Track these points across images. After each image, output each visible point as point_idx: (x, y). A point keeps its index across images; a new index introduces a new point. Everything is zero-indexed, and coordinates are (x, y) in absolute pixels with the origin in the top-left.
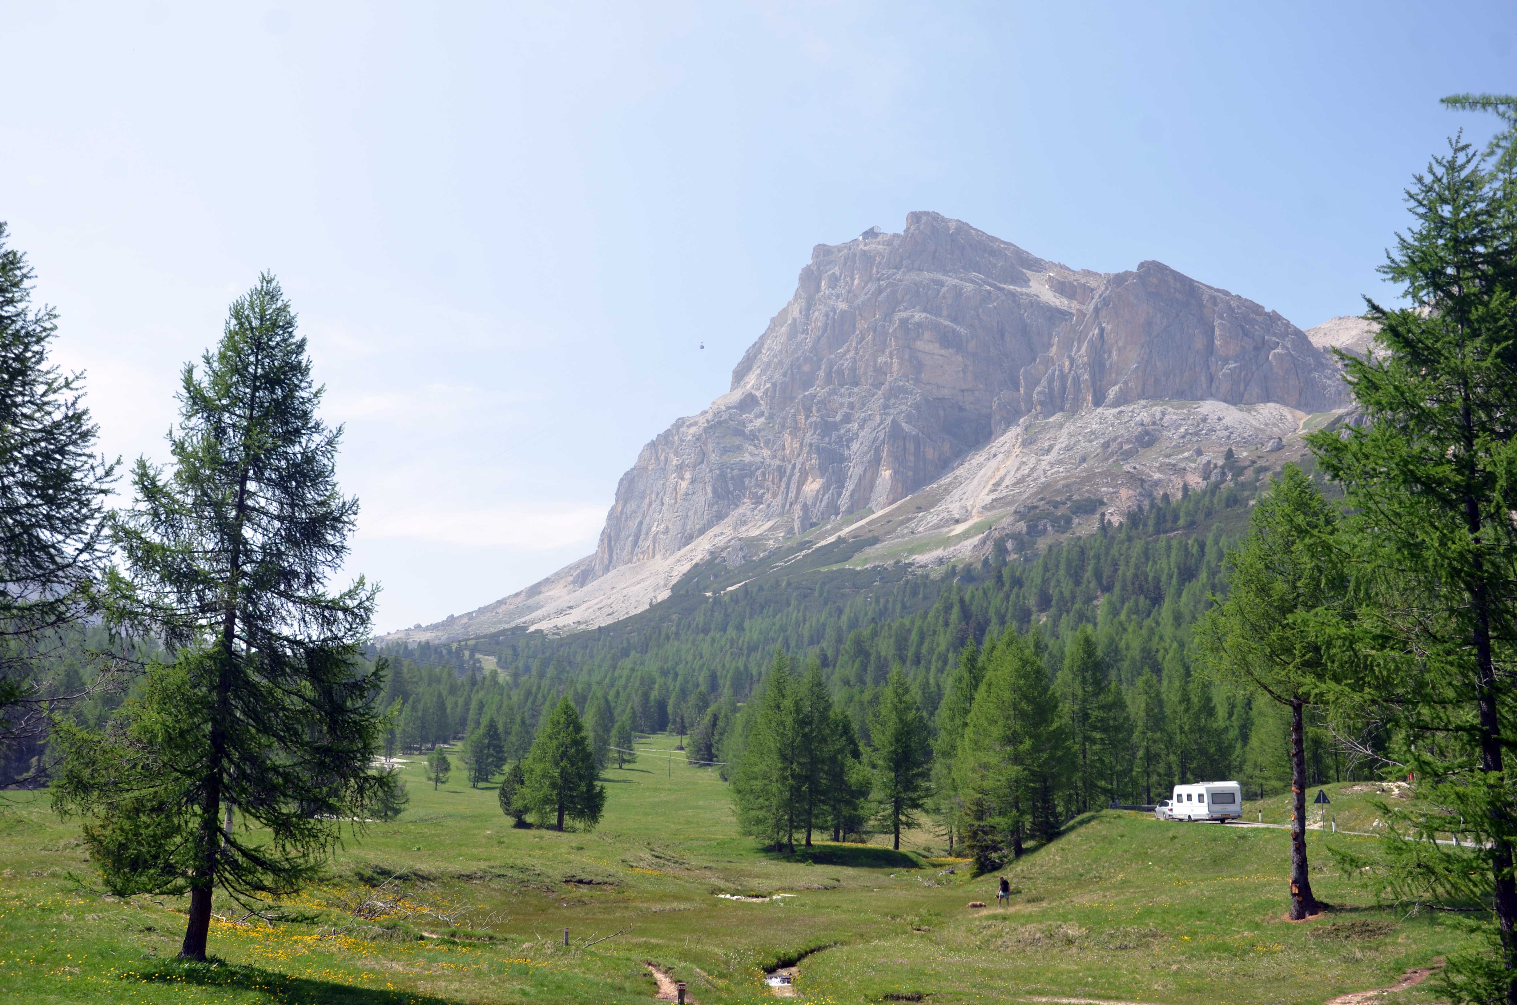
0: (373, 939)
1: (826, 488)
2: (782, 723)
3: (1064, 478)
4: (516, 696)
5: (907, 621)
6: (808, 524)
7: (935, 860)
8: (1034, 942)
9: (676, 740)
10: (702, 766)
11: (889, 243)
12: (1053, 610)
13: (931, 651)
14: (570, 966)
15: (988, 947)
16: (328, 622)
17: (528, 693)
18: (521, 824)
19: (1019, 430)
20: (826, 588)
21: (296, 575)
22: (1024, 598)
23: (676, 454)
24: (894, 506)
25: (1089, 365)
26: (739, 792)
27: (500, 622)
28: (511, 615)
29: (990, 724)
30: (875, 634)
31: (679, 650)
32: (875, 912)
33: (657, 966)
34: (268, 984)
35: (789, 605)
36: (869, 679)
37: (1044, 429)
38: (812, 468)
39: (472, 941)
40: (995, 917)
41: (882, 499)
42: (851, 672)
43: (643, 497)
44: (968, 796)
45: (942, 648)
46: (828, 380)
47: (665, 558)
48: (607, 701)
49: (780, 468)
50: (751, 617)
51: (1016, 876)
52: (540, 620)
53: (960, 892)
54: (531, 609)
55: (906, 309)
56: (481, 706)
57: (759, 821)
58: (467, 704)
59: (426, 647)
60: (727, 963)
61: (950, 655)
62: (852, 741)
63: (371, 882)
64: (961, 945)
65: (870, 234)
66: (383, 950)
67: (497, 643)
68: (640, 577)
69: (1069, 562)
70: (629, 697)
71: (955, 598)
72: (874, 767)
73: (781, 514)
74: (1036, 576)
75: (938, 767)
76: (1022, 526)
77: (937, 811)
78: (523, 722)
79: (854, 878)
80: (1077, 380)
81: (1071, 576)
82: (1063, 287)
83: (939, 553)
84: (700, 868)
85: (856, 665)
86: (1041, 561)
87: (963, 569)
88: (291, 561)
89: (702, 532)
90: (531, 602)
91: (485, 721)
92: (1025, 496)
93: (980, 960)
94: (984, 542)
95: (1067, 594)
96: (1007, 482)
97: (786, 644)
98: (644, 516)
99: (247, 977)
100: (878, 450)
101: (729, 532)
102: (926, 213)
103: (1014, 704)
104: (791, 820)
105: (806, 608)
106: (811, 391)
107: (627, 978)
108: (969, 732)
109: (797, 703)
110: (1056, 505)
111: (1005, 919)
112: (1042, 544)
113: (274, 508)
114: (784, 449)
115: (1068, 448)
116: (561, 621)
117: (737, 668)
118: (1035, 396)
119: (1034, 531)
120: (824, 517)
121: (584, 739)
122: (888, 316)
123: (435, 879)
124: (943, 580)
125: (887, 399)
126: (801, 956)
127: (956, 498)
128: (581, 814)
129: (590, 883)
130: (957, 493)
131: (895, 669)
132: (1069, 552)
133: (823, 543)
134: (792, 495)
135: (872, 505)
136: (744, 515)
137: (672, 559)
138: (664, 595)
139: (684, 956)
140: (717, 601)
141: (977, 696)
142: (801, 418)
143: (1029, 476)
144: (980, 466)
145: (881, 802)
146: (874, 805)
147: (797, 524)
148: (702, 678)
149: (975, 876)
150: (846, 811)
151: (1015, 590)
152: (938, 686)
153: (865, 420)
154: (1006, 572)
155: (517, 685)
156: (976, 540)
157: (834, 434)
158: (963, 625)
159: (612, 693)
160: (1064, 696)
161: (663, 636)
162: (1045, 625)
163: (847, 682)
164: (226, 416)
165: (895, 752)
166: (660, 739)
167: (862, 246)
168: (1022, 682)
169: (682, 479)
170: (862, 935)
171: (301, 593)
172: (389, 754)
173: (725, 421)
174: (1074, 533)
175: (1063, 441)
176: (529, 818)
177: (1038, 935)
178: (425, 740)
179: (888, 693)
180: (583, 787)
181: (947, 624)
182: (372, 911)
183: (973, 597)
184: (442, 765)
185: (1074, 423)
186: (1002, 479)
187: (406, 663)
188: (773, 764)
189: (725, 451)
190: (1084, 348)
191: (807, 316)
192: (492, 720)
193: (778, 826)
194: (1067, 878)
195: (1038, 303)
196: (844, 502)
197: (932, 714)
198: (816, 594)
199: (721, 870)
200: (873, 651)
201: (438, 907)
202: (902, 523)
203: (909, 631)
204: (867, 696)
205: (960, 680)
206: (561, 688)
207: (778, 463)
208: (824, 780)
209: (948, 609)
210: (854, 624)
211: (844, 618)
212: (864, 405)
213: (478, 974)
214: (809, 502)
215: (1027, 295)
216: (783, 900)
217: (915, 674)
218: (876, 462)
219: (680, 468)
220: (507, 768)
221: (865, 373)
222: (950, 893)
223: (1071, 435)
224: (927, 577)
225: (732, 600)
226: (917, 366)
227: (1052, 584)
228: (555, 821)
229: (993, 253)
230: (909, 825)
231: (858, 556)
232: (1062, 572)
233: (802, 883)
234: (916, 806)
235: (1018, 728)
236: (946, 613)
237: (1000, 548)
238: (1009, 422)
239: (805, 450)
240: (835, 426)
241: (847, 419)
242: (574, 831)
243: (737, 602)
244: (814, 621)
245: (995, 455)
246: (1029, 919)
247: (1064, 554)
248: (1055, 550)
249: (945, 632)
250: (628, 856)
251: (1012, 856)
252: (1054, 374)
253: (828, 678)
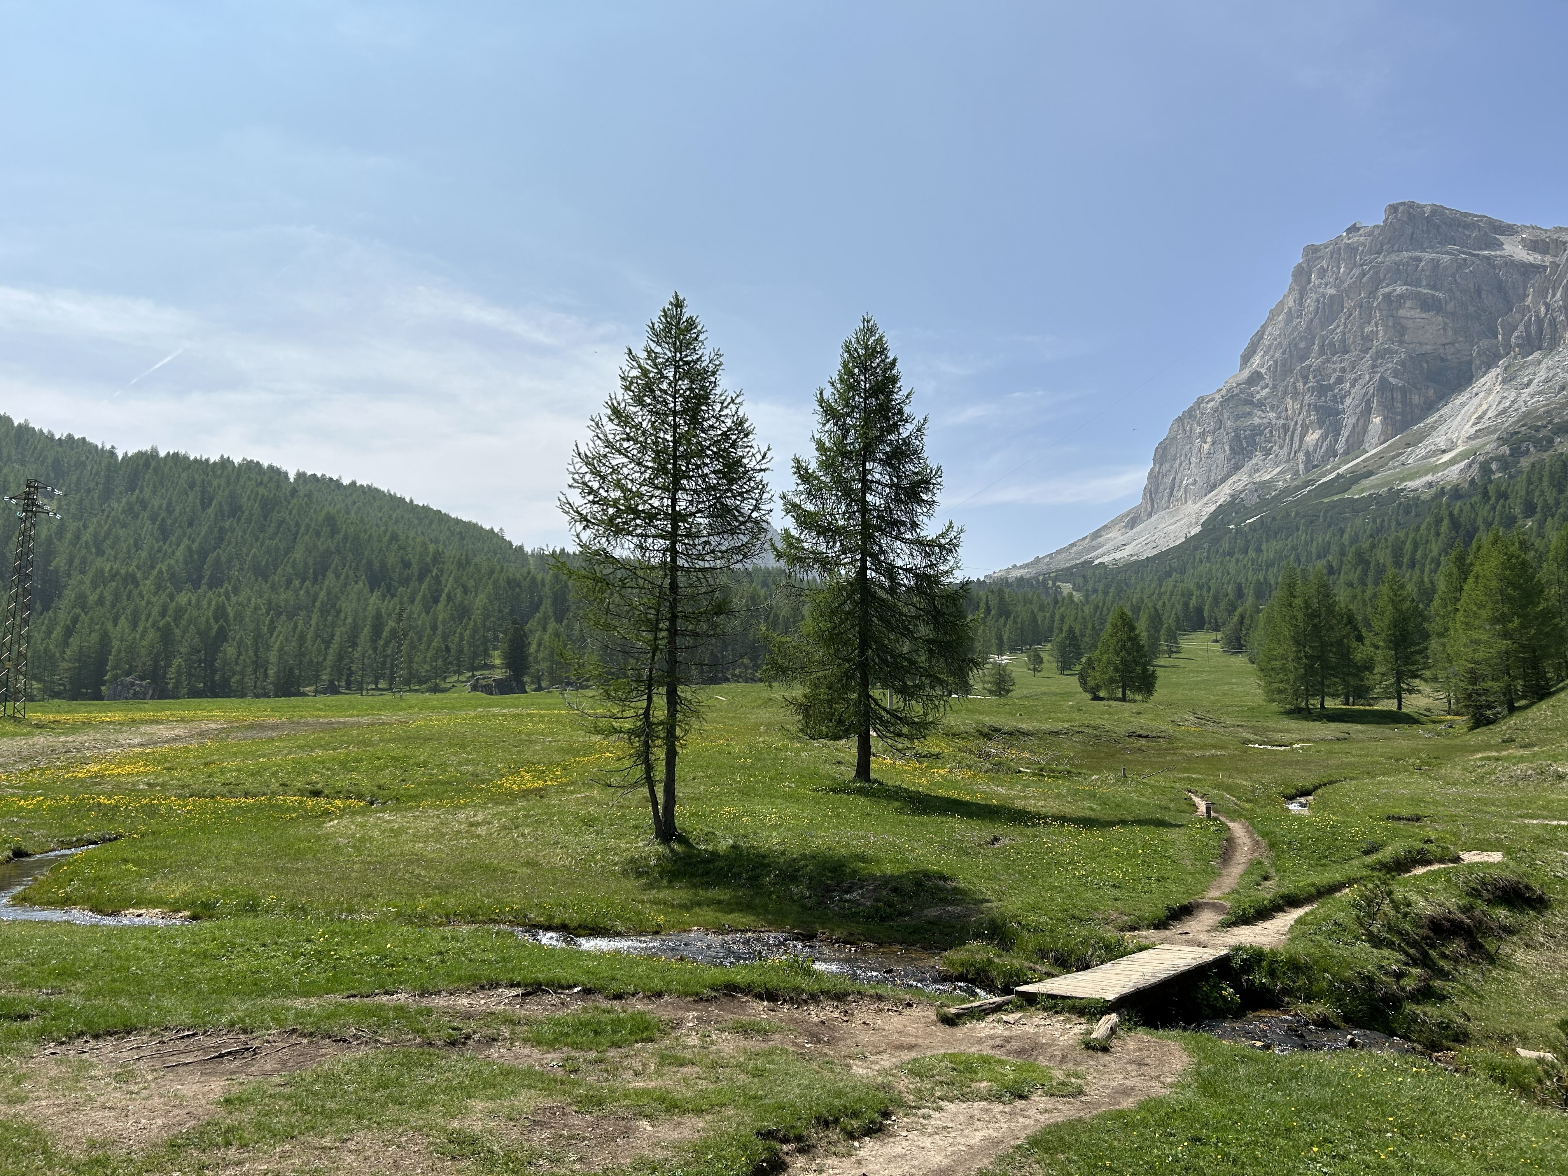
0: (986, 772)
1: (1324, 437)
2: (1294, 617)
3: (1544, 406)
4: (1087, 610)
5: (1402, 534)
6: (1310, 466)
7: (1434, 718)
8: (1526, 778)
9: (1212, 636)
10: (1233, 653)
11: (1370, 234)
12: (1538, 516)
13: (1425, 556)
14: (1127, 792)
15: (1482, 782)
16: (928, 555)
17: (1097, 607)
18: (1096, 698)
19: (1499, 370)
20: (1329, 515)
21: (904, 524)
22: (1510, 508)
23: (1199, 424)
24: (1385, 445)
25: (1565, 308)
26: (1262, 670)
27: (1073, 559)
28: (1080, 553)
29: (1479, 608)
30: (1373, 546)
31: (1210, 570)
32: (1381, 756)
33: (1195, 793)
34: (910, 797)
35: (1298, 530)
36: (1369, 581)
37: (1523, 367)
38: (1312, 423)
39: (1055, 775)
40: (1489, 758)
41: (1374, 441)
42: (1354, 577)
43: (1175, 459)
44: (1461, 666)
45: (1435, 553)
46: (1322, 351)
47: (1195, 503)
48: (1156, 610)
49: (1284, 425)
50: (1267, 541)
51: (1509, 728)
52: (1102, 555)
53: (1458, 741)
54: (1095, 548)
55: (1388, 285)
56: (1063, 618)
57: (1280, 691)
58: (1052, 616)
59: (1020, 580)
60: (1253, 792)
61: (1442, 558)
62: (1355, 628)
63: (988, 736)
64: (1458, 780)
65: (1353, 229)
66: (992, 779)
67: (1072, 574)
68: (1176, 519)
69: (1552, 475)
70: (1173, 605)
71: (1445, 513)
72: (1377, 647)
73: (1288, 461)
74: (1521, 489)
75: (1434, 644)
76: (1506, 450)
77: (1435, 679)
78: (1094, 628)
79: (1362, 732)
80: (1553, 322)
81: (1554, 486)
82: (1535, 246)
83: (1429, 478)
84: (1234, 726)
85: (1358, 572)
86: (1524, 476)
87: (1451, 490)
88: (898, 514)
89: (1223, 480)
90: (1094, 543)
91: (1065, 628)
92: (1507, 424)
93: (1476, 792)
94: (1469, 466)
95: (1551, 501)
96: (1489, 415)
97: (1298, 560)
98: (1177, 473)
99: (896, 793)
100: (1368, 402)
101: (1245, 479)
102: (1404, 204)
103: (1501, 591)
104: (1307, 690)
105: (1313, 531)
106: (1307, 362)
107: (1171, 801)
108: (1460, 616)
109: (1306, 602)
110: (1538, 429)
111: (1497, 759)
112: (1525, 463)
113: (886, 479)
114: (1287, 410)
115: (1547, 381)
116: (1118, 555)
117: (1258, 580)
118: (1513, 340)
119: (1517, 452)
120: (1325, 460)
121: (1137, 636)
122: (1372, 294)
123: (1032, 735)
124: (1433, 499)
125: (1375, 360)
126: (1316, 788)
127: (1442, 433)
128: (1139, 690)
129: (1147, 737)
130: (1443, 429)
131: (1390, 572)
132: (1551, 466)
133: (1325, 480)
134: (1296, 445)
135: (1366, 446)
136: (1257, 464)
137: (1200, 504)
138: (1197, 529)
139: (1218, 786)
140: (1238, 531)
141: (1466, 587)
142: (1300, 385)
143: (1510, 407)
144: (1463, 404)
145: (1383, 674)
146: (1378, 677)
147: (1301, 467)
148: (1230, 589)
149: (1471, 729)
150: (1352, 681)
151: (1502, 501)
152: (1432, 582)
153: (1355, 380)
154: (1491, 488)
155: (1087, 602)
156: (1462, 465)
157: (1329, 394)
158: (1453, 534)
159: (1160, 603)
160: (1550, 583)
161: (1197, 560)
162: (1531, 528)
163: (1350, 585)
164: (848, 420)
165: (1394, 635)
166: (1200, 635)
167: (1346, 241)
168: (1508, 572)
169: (1205, 442)
170: (1368, 773)
171: (908, 536)
172: (1001, 653)
173: (1237, 395)
174: (1556, 450)
175: (1542, 374)
176: (1102, 694)
177: (1529, 772)
178: (1024, 643)
179: (1384, 589)
180: (1139, 669)
181: (1438, 534)
182: (988, 755)
183: (1461, 511)
184: (1037, 660)
185: (1552, 358)
186: (1485, 413)
187: (1007, 590)
188: (1287, 648)
189: (1238, 417)
190: (1559, 294)
191: (1301, 304)
192: (1070, 627)
193: (1296, 694)
194: (1558, 729)
195: (1512, 262)
196: (1341, 447)
197: (1428, 605)
198: (1321, 519)
199: (1251, 728)
200: (1373, 561)
201: (1035, 754)
202: (1393, 458)
203: (1404, 543)
204: (1369, 593)
205: (1450, 575)
206: (1121, 603)
207: (1282, 422)
208: (1333, 659)
209: (1438, 522)
210: (1354, 540)
211: (1346, 536)
212: (1354, 368)
213: (1059, 795)
214: (1311, 449)
215: (1501, 256)
216: (1302, 748)
217: (1411, 576)
218: (1367, 413)
219: (1203, 434)
220: (1084, 660)
221: (1354, 342)
222: (1448, 742)
223: (1549, 369)
224: (1418, 498)
225: (1250, 529)
226: (1400, 330)
227: (1537, 494)
228: (1120, 696)
229: (1466, 226)
230: (1410, 692)
231: (1354, 487)
232: (1545, 483)
233: (1319, 735)
234: (1416, 677)
235: (1506, 609)
236: (1436, 525)
237: (1485, 468)
238: (1489, 365)
239: (1305, 409)
240: (1330, 388)
241: (1340, 380)
242: (1135, 701)
243: (1255, 531)
244: (1320, 539)
245: (1477, 394)
246: (1522, 759)
247: (1547, 468)
248: (1538, 466)
249: (1437, 541)
250: (1176, 718)
251: (1505, 712)
252: (1530, 319)
253: (1334, 583)
